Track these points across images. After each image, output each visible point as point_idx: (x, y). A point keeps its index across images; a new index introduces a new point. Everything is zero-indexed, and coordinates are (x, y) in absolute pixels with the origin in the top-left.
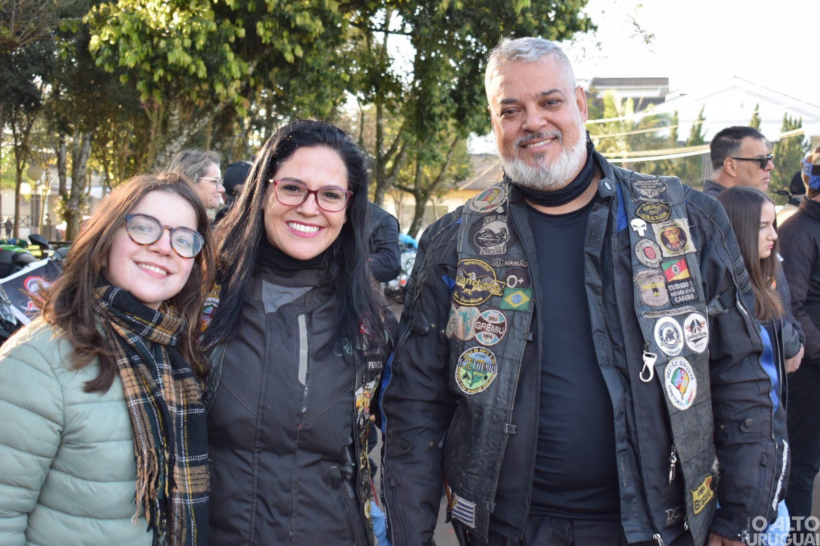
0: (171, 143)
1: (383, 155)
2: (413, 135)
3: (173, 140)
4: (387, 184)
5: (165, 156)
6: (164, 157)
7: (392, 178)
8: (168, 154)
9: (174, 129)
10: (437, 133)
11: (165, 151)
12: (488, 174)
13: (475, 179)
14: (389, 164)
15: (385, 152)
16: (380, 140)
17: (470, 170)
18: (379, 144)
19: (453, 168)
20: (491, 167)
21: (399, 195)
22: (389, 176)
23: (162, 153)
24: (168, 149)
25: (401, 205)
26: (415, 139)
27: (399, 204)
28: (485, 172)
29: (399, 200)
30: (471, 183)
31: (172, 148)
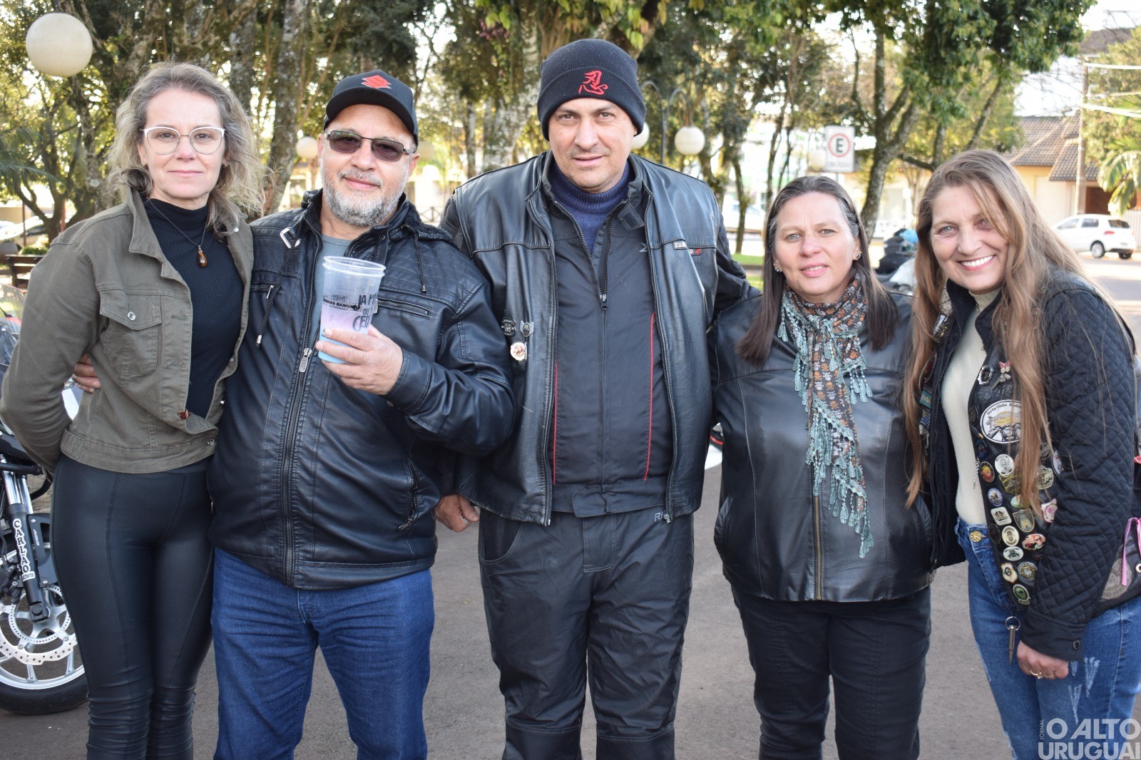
0: (526, 91)
1: (884, 113)
2: (922, 73)
3: (529, 86)
4: (889, 155)
5: (518, 111)
6: (515, 113)
7: (897, 146)
8: (522, 108)
9: (531, 69)
10: (962, 69)
11: (518, 104)
12: (1043, 144)
13: (1025, 150)
14: (894, 127)
15: (887, 109)
16: (880, 91)
17: (1017, 137)
18: (878, 98)
19: (993, 132)
20: (1048, 135)
21: (915, 173)
22: (892, 143)
23: (514, 107)
24: (521, 100)
25: (917, 188)
26: (926, 78)
27: (915, 185)
28: (1039, 141)
29: (915, 180)
30: (1021, 154)
31: (528, 98)
